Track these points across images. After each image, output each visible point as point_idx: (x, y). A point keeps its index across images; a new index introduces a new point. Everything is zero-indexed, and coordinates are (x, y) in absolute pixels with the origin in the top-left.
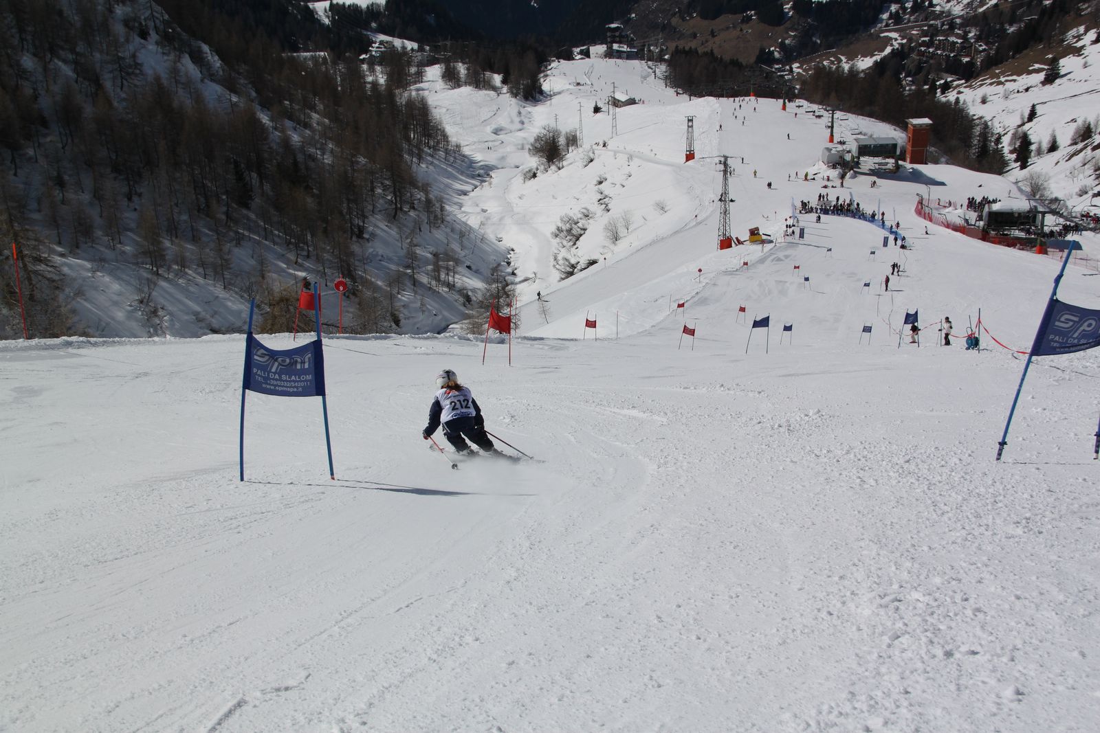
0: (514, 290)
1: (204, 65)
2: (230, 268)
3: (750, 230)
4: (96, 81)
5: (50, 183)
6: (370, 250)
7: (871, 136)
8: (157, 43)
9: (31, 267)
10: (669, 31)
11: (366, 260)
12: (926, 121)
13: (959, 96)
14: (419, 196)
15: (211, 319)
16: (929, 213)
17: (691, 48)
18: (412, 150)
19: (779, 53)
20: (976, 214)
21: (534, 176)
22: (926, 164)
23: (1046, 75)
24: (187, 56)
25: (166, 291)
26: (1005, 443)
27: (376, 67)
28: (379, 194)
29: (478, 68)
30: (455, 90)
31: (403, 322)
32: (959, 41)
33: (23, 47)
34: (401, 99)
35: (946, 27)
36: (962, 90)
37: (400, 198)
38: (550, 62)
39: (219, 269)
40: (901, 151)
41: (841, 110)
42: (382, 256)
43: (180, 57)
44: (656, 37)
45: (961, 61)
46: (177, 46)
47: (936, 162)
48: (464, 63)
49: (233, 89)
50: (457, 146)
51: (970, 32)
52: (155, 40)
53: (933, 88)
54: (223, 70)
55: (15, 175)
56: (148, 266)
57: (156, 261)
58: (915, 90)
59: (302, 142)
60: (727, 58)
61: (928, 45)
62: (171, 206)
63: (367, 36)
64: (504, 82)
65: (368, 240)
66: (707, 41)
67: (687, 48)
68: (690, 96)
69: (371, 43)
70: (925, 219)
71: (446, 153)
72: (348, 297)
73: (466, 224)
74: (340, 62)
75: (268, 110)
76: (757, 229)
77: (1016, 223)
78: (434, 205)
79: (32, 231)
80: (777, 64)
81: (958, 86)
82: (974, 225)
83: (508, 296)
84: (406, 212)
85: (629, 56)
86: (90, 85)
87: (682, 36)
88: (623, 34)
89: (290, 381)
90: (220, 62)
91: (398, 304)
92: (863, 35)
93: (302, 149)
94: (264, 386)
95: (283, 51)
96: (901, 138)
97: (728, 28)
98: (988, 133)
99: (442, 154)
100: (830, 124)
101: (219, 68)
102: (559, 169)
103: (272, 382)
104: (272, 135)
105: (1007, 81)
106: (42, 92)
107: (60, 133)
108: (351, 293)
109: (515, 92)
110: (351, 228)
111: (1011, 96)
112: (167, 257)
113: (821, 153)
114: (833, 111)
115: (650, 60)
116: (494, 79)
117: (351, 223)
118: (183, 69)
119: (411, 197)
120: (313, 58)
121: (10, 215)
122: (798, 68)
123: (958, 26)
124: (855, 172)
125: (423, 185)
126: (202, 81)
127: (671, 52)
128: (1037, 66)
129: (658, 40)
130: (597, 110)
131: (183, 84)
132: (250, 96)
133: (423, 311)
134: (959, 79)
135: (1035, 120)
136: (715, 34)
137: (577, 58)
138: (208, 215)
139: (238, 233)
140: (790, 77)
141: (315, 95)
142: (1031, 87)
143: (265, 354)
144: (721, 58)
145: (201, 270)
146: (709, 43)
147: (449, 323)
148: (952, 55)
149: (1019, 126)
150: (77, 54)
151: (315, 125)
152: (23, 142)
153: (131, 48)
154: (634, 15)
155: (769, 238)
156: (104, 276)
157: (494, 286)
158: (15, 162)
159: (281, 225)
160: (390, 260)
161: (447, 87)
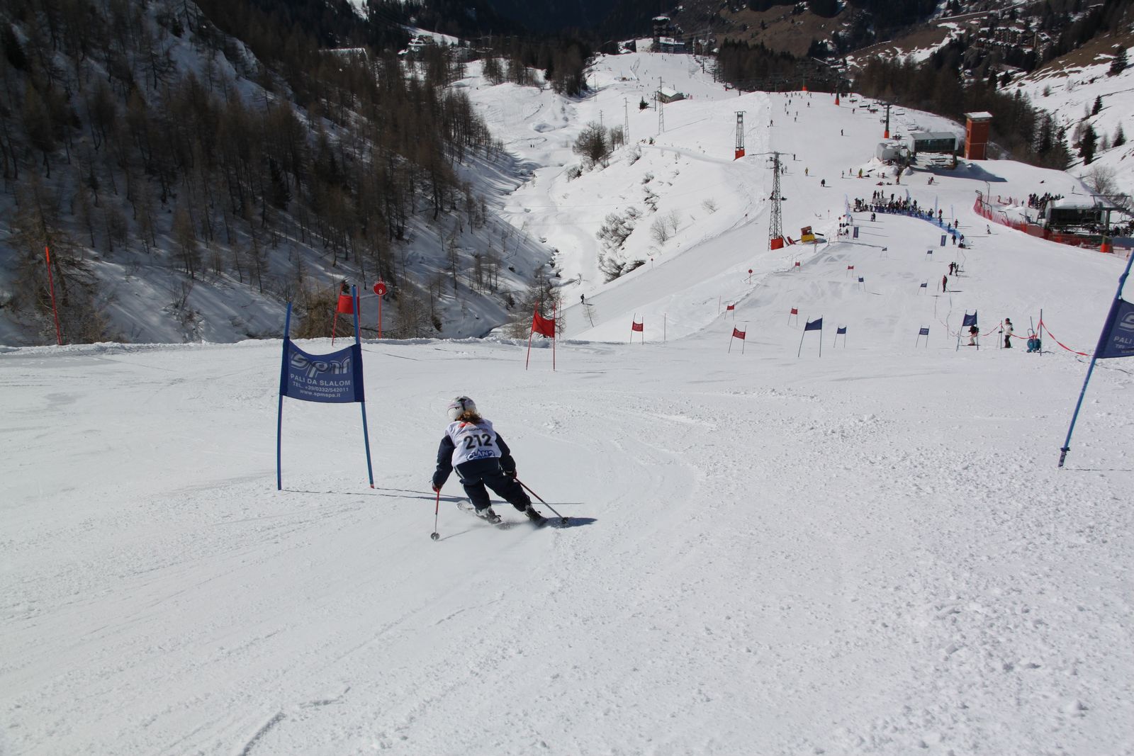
0: (558, 293)
1: (240, 62)
2: (267, 272)
3: (802, 229)
4: (129, 80)
5: (84, 185)
6: (411, 252)
7: (928, 131)
8: (191, 40)
9: (64, 271)
10: (718, 23)
11: (406, 262)
12: (986, 115)
13: (1020, 88)
14: (460, 196)
15: (247, 324)
16: (988, 211)
17: (740, 41)
18: (453, 149)
19: (833, 46)
20: (1038, 211)
21: (579, 174)
22: (986, 159)
23: (1112, 65)
24: (222, 53)
25: (200, 294)
26: (1068, 449)
27: (415, 63)
28: (419, 194)
29: (520, 63)
30: (497, 86)
31: (444, 326)
32: (1021, 31)
33: (55, 46)
34: (441, 95)
35: (1007, 16)
36: (1023, 82)
37: (441, 198)
38: (595, 56)
39: (256, 273)
40: (959, 147)
41: (897, 104)
42: (423, 258)
43: (214, 55)
44: (705, 30)
45: (1022, 51)
46: (211, 43)
47: (996, 157)
48: (506, 58)
49: (268, 87)
50: (499, 144)
51: (1032, 21)
52: (189, 37)
53: (993, 80)
54: (259, 68)
55: (48, 176)
56: (183, 270)
57: (191, 265)
58: (974, 83)
59: (340, 141)
60: (778, 50)
61: (988, 35)
62: (206, 207)
63: (406, 32)
64: (548, 77)
65: (408, 242)
66: (757, 34)
67: (736, 41)
68: (740, 90)
69: (410, 38)
70: (984, 216)
71: (488, 152)
72: (387, 300)
73: (508, 225)
74: (378, 58)
75: (305, 108)
76: (810, 228)
77: (1080, 220)
78: (476, 205)
79: (65, 234)
80: (830, 57)
81: (1019, 78)
82: (1036, 223)
83: (552, 299)
84: (446, 213)
85: (677, 50)
86: (123, 83)
87: (731, 29)
88: (671, 27)
89: (328, 387)
90: (255, 59)
91: (438, 308)
92: (920, 25)
93: (340, 148)
94: (302, 391)
95: (320, 47)
96: (961, 133)
97: (779, 20)
98: (1051, 126)
99: (483, 152)
100: (885, 119)
101: (254, 65)
102: (605, 167)
103: (310, 388)
104: (308, 135)
105: (1071, 72)
106: (75, 92)
107: (93, 132)
108: (391, 297)
109: (558, 87)
110: (391, 231)
111: (1076, 88)
112: (202, 260)
113: (875, 149)
114: (889, 106)
115: (698, 54)
116: (536, 74)
117: (390, 224)
118: (218, 66)
119: (452, 197)
120: (350, 54)
121: (43, 218)
122: (852, 60)
123: (1019, 15)
124: (910, 167)
125: (464, 184)
126: (237, 78)
127: (719, 44)
128: (1102, 56)
129: (707, 32)
130: (643, 106)
131: (218, 82)
132: (286, 94)
133: (465, 315)
134: (1020, 71)
135: (1100, 113)
136: (766, 26)
137: (622, 52)
138: (244, 217)
139: (275, 235)
140: (844, 70)
141: (353, 92)
142: (1096, 78)
143: (302, 359)
144: (772, 51)
145: (237, 273)
146: (759, 36)
147: (492, 327)
148: (1013, 46)
149: (1084, 119)
150: (110, 52)
151: (353, 123)
152: (55, 143)
153: (165, 45)
154: (681, 7)
155: (822, 237)
156: (138, 280)
157: (537, 288)
158: (48, 166)
159: (319, 227)
160: (430, 262)
161: (488, 83)
